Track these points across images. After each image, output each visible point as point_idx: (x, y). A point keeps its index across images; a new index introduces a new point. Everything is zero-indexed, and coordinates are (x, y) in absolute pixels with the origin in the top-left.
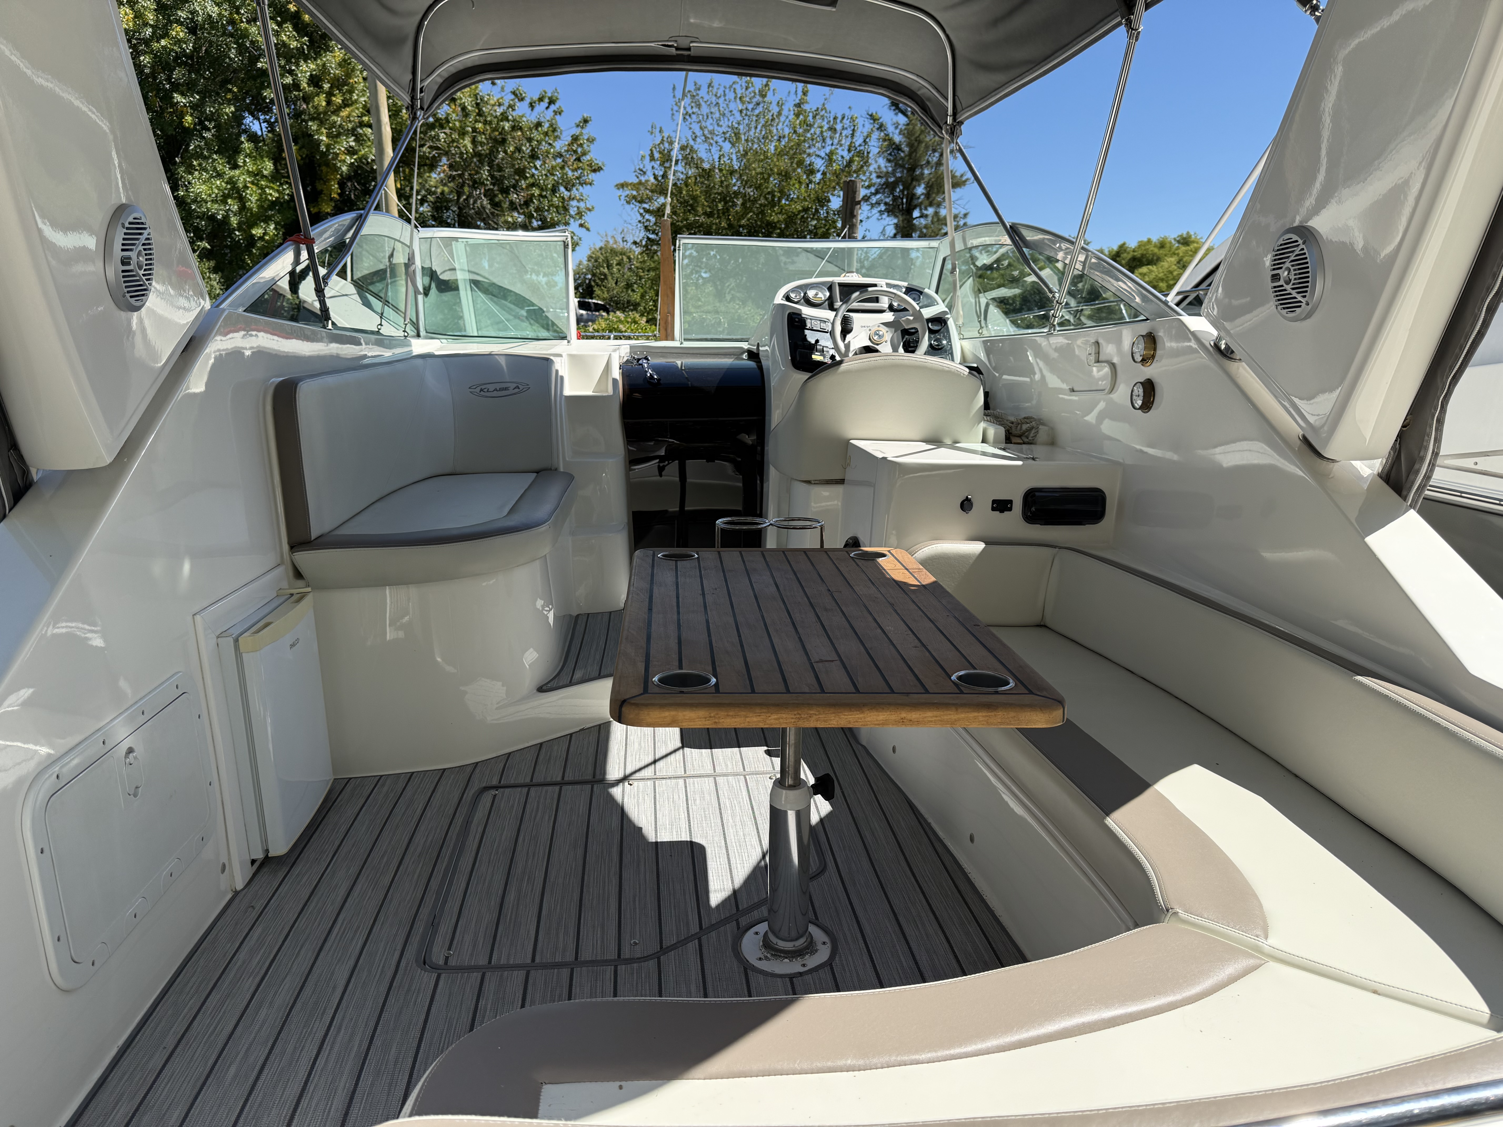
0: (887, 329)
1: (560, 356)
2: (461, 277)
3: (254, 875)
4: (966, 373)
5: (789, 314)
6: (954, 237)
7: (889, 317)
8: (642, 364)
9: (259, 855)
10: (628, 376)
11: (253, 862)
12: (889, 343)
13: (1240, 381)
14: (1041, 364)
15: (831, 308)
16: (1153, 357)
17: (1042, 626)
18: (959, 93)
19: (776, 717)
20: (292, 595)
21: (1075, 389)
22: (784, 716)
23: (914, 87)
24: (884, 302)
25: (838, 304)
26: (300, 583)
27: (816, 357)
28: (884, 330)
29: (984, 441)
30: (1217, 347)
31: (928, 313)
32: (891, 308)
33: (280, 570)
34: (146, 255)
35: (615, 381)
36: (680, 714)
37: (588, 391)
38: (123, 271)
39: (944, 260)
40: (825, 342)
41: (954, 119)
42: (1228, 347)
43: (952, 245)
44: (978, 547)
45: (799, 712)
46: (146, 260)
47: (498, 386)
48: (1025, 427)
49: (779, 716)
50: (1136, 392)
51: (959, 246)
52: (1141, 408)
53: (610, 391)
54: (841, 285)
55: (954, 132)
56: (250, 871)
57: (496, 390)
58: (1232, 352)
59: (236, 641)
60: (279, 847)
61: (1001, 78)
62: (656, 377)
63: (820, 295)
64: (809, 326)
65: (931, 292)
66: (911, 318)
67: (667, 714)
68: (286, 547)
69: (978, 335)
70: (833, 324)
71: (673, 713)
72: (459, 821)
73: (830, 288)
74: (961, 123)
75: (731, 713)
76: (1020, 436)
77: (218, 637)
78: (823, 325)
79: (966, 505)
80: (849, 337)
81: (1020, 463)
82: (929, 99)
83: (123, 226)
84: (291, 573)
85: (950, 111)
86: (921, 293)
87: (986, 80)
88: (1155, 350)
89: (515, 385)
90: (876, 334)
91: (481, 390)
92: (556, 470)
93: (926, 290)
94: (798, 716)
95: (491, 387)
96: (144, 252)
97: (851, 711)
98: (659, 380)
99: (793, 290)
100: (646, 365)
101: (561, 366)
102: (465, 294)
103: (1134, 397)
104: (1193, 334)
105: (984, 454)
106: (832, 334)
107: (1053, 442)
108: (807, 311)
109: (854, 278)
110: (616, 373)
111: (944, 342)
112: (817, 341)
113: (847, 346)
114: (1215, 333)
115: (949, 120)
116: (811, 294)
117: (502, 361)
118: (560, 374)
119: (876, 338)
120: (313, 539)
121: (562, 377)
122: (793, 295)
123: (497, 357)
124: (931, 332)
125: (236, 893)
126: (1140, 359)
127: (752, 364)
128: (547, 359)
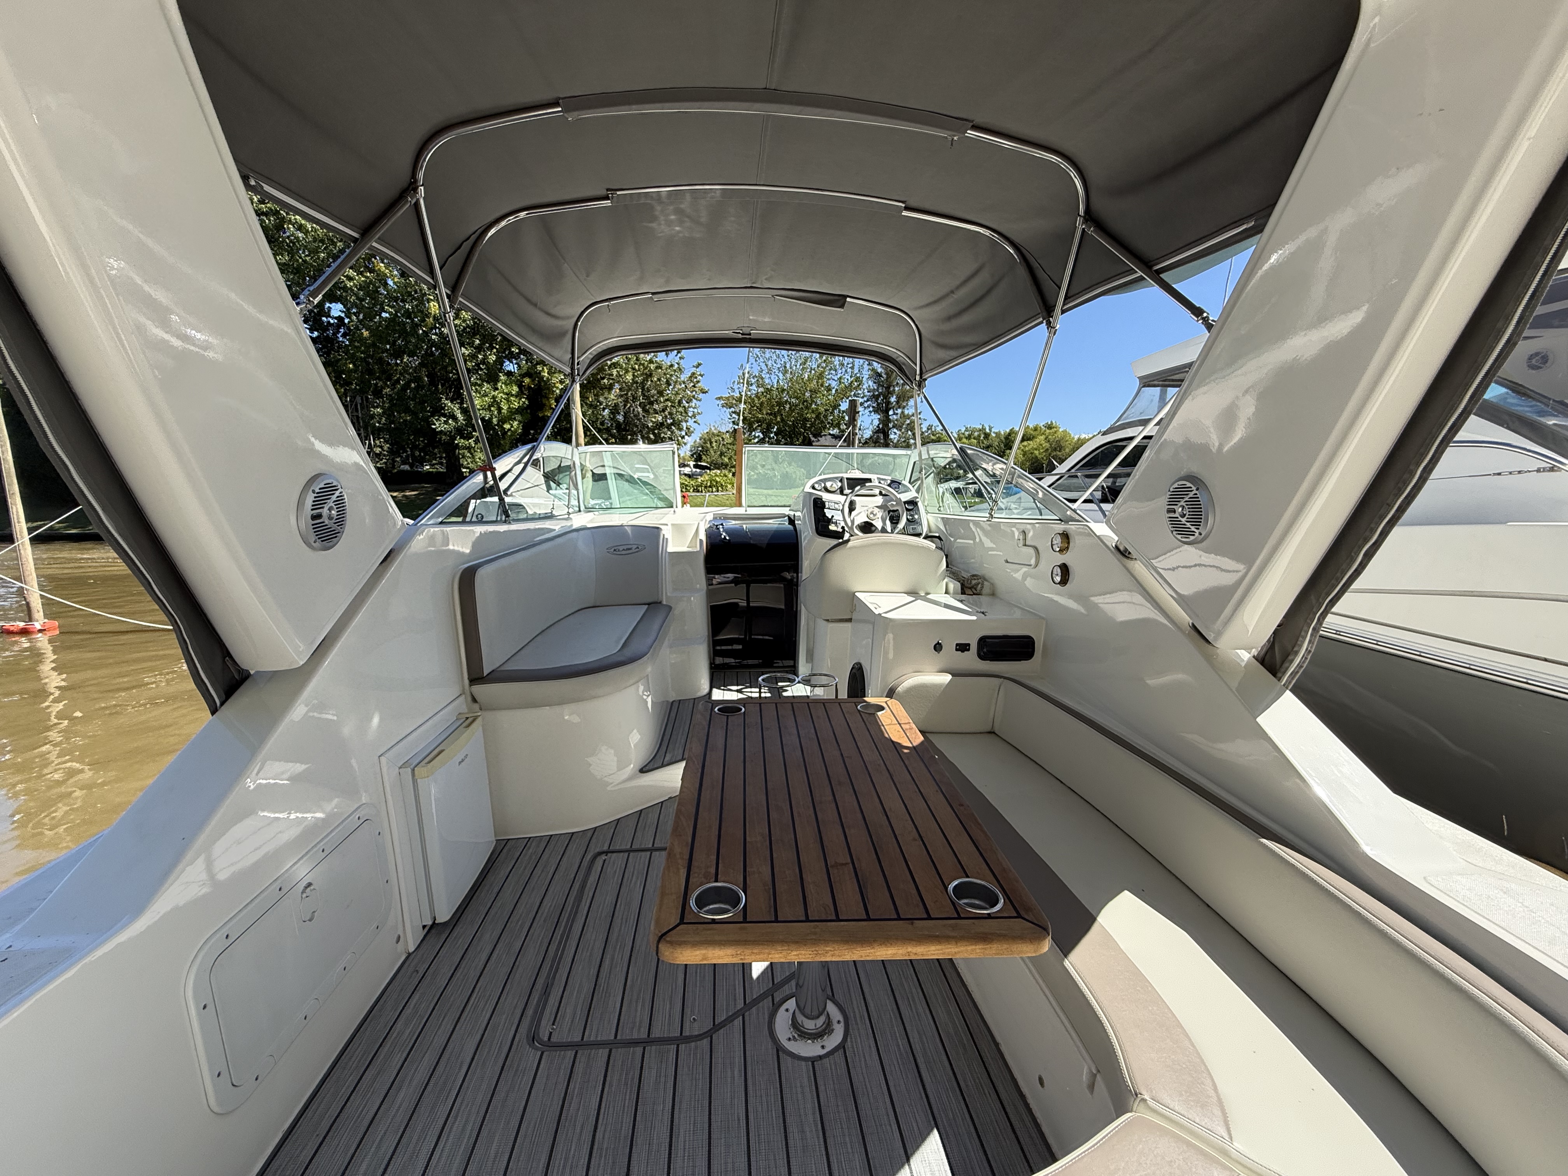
0: (878, 510)
1: (667, 525)
2: (609, 471)
3: (425, 936)
4: (934, 548)
5: (815, 499)
6: (921, 452)
7: (879, 500)
8: (718, 529)
9: (429, 923)
10: (710, 537)
11: (424, 927)
12: (880, 519)
13: (1135, 573)
14: (978, 530)
15: (842, 493)
16: (1068, 548)
17: (992, 733)
18: (924, 361)
19: (795, 953)
20: (467, 718)
21: (1009, 561)
22: (803, 952)
23: (894, 356)
24: (877, 491)
25: (847, 491)
26: (476, 706)
27: (832, 527)
28: (876, 510)
29: (947, 592)
30: (1117, 548)
31: (905, 497)
32: (881, 494)
33: (462, 698)
34: (337, 508)
35: (701, 541)
36: (710, 952)
37: (684, 549)
38: (313, 525)
39: (915, 463)
40: (838, 516)
41: (921, 377)
42: (1126, 550)
43: (920, 455)
44: (948, 678)
45: (817, 949)
46: (338, 512)
47: (625, 547)
48: (974, 582)
49: (798, 952)
50: (1055, 572)
51: (925, 456)
52: (1059, 583)
53: (698, 549)
54: (847, 479)
55: (920, 385)
56: (421, 934)
57: (624, 550)
58: (1130, 553)
59: (413, 770)
60: (443, 917)
61: (954, 353)
62: (727, 538)
63: (834, 485)
64: (827, 506)
65: (906, 482)
66: (894, 503)
67: (698, 952)
68: (467, 682)
69: (938, 512)
70: (843, 506)
71: (704, 952)
72: (577, 886)
73: (841, 481)
74: (926, 380)
75: (755, 951)
76: (970, 588)
77: (400, 768)
78: (837, 506)
79: (938, 647)
80: (854, 513)
81: (974, 618)
82: (904, 364)
83: (314, 492)
84: (469, 699)
85: (918, 372)
86: (900, 484)
87: (942, 354)
88: (1069, 543)
89: (636, 546)
90: (872, 513)
91: (615, 550)
92: (660, 603)
93: (903, 482)
94: (815, 952)
95: (621, 548)
96: (335, 507)
97: (863, 947)
98: (729, 540)
99: (816, 483)
100: (721, 530)
101: (666, 532)
102: (612, 482)
103: (1054, 575)
104: (1098, 537)
105: (947, 606)
106: (842, 511)
107: (993, 594)
108: (826, 496)
109: (857, 474)
110: (703, 536)
111: (916, 517)
112: (833, 516)
113: (853, 522)
114: (1116, 538)
115: (918, 378)
116: (828, 484)
117: (628, 529)
118: (666, 537)
119: (872, 516)
120: (485, 675)
121: (667, 539)
122: (816, 486)
123: (626, 527)
124: (907, 510)
125: (409, 955)
126: (1058, 549)
127: (791, 527)
128: (658, 528)
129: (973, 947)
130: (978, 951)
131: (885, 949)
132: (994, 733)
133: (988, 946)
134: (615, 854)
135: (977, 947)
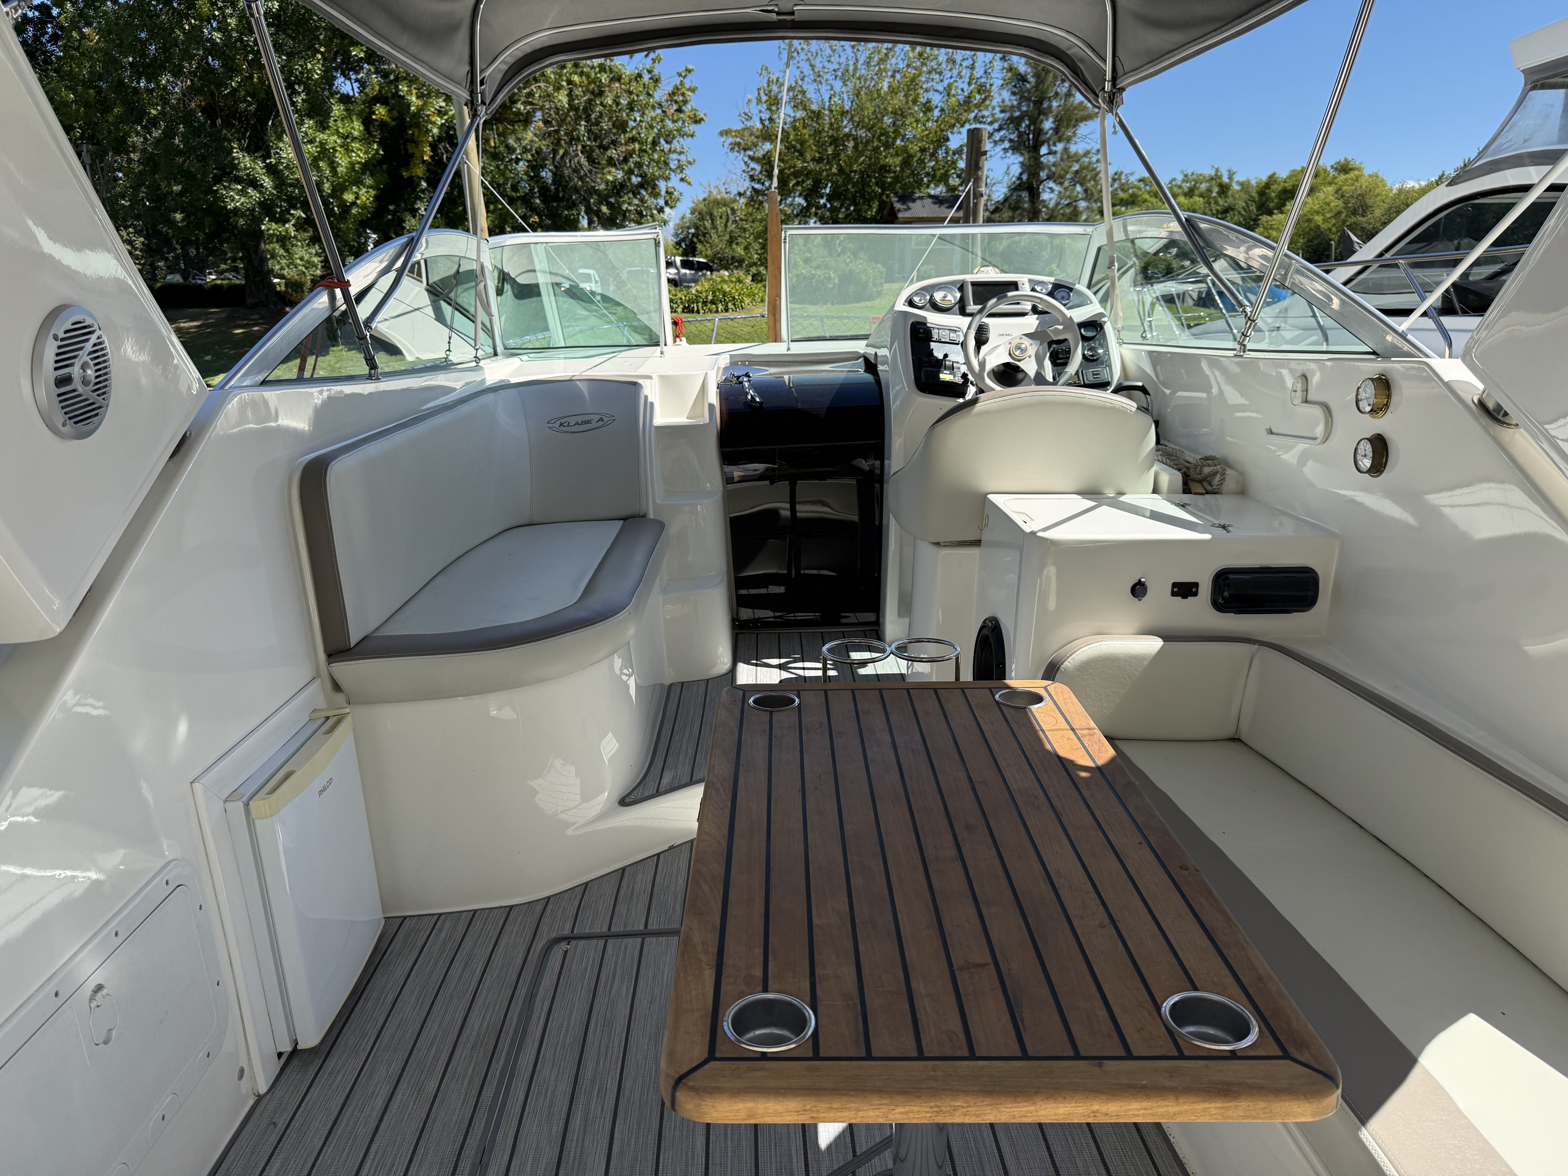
0: (1031, 341)
1: (650, 377)
2: (543, 280)
3: (283, 1070)
4: (1134, 409)
5: (913, 324)
6: (1111, 228)
7: (1031, 322)
8: (741, 383)
9: (287, 1048)
10: (727, 399)
11: (280, 1055)
12: (1033, 358)
13: (1515, 452)
14: (1217, 373)
15: (963, 312)
16: (1387, 405)
17: (1235, 739)
18: (1120, 53)
19: (903, 1110)
20: (328, 718)
21: (1274, 430)
22: (916, 1109)
23: (1063, 46)
24: (1027, 306)
25: (972, 308)
26: (340, 698)
27: (945, 376)
28: (1027, 342)
29: (1155, 491)
30: (1481, 404)
31: (1079, 315)
32: (1035, 310)
33: (316, 685)
34: (94, 365)
35: (711, 406)
36: (760, 1106)
37: (682, 419)
38: (59, 395)
39: (1099, 249)
40: (956, 355)
41: (1114, 85)
42: (1499, 408)
43: (1110, 234)
44: (1154, 644)
45: (939, 1104)
46: (97, 371)
47: (580, 419)
48: (1207, 470)
49: (907, 1109)
50: (1361, 451)
51: (1118, 236)
52: (1369, 471)
53: (707, 420)
54: (974, 284)
55: (1112, 101)
56: (275, 1066)
57: (577, 423)
58: (1506, 414)
59: (247, 805)
60: (310, 1039)
61: (1176, 37)
62: (758, 400)
63: (950, 297)
64: (935, 337)
65: (1082, 287)
66: (1061, 327)
67: (740, 1106)
68: (322, 656)
69: (1140, 340)
70: (966, 336)
71: (750, 1105)
72: (522, 992)
73: (961, 288)
74: (1123, 89)
75: (836, 1105)
76: (1200, 482)
77: (226, 801)
78: (953, 336)
79: (1138, 589)
80: (984, 349)
81: (1207, 536)
82: (1082, 60)
83: (56, 338)
84: (329, 686)
85: (1108, 76)
86: (1071, 289)
87: (1157, 39)
88: (1389, 396)
89: (598, 417)
90: (1018, 347)
91: (561, 424)
92: (644, 516)
93: (1077, 286)
94: (936, 1109)
95: (572, 421)
96: (92, 363)
97: (1016, 1102)
98: (761, 403)
99: (916, 293)
100: (746, 384)
101: (651, 391)
102: (548, 299)
103: (1359, 457)
104: (1447, 385)
105: (1156, 516)
106: (964, 345)
107: (1242, 492)
108: (933, 318)
109: (991, 275)
110: (713, 397)
111: (1100, 351)
112: (946, 356)
113: (982, 364)
114: (1481, 387)
115: (1108, 86)
116: (938, 296)
117: (583, 387)
118: (650, 399)
119: (1017, 353)
120: (353, 644)
121: (652, 404)
122: (916, 299)
123: (578, 383)
124: (1085, 339)
125: (260, 1098)
126: (1368, 409)
127: (869, 377)
128: (635, 384)
129: (1206, 1105)
130: (1213, 1112)
131: (1053, 1105)
132: (1239, 740)
133: (1232, 1104)
134: (582, 943)
135: (1213, 1105)
